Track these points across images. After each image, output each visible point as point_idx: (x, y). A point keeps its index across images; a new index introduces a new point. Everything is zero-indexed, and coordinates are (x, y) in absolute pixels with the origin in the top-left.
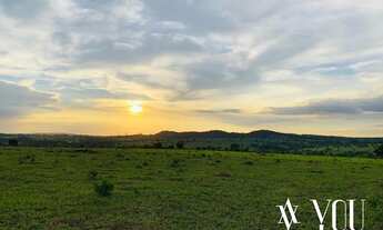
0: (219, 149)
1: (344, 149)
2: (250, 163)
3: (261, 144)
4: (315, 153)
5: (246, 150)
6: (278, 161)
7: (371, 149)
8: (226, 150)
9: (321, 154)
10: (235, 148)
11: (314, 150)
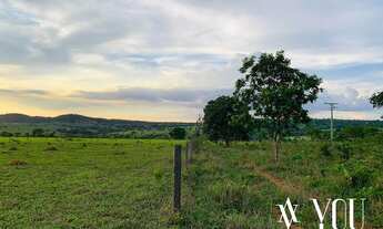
0: (18, 135)
1: (146, 132)
2: (54, 149)
3: (68, 129)
4: (121, 137)
5: (52, 136)
6: (85, 145)
7: (167, 131)
8: (27, 135)
9: (128, 137)
10: (38, 133)
11: (121, 133)
